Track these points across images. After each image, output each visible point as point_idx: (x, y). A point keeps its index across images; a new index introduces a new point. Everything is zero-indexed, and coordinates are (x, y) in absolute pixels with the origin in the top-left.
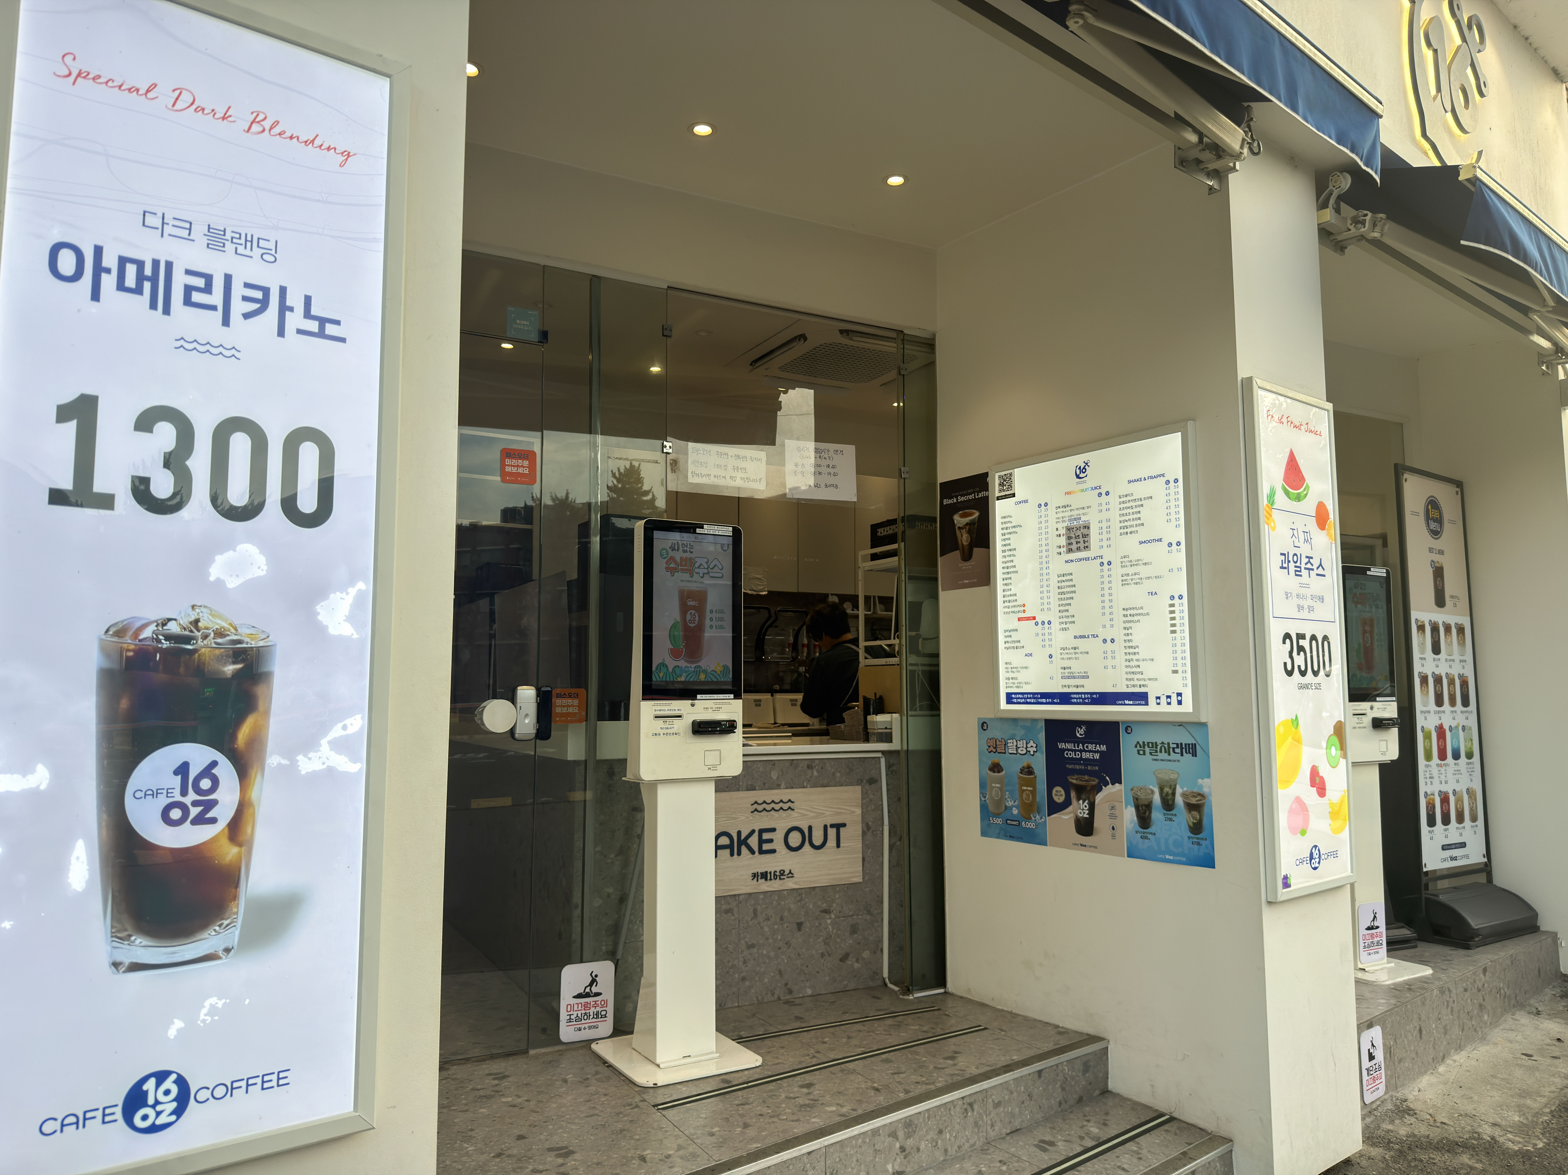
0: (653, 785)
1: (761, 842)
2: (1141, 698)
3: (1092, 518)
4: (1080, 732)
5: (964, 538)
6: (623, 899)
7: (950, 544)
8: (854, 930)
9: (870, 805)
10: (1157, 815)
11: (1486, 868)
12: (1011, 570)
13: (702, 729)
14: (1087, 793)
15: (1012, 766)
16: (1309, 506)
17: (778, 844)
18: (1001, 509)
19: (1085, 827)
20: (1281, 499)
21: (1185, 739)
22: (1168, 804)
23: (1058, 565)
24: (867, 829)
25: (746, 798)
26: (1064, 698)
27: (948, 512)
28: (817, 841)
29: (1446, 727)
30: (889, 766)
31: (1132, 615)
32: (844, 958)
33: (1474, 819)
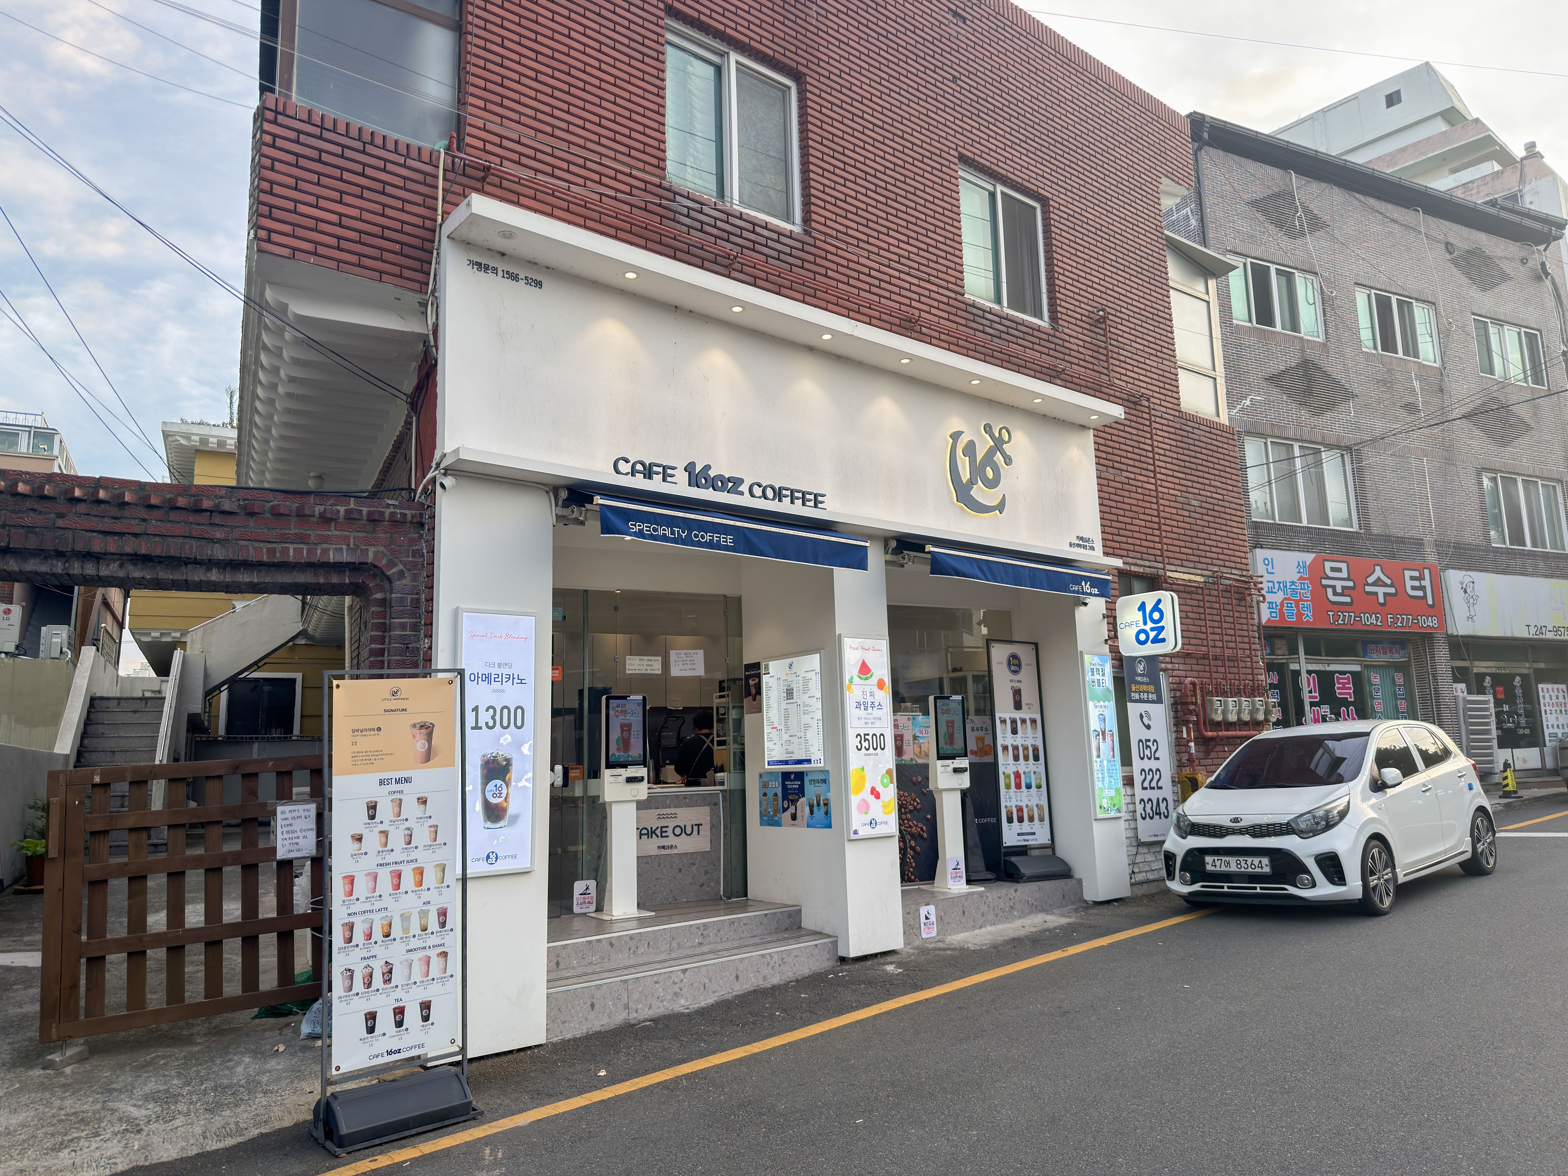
0: (611, 803)
1: (662, 832)
2: (809, 761)
3: (794, 686)
4: (792, 776)
5: (753, 691)
6: (599, 857)
7: (748, 693)
8: (706, 873)
9: (714, 815)
10: (815, 809)
11: (1052, 846)
12: (769, 707)
13: (630, 780)
14: (794, 802)
15: (770, 794)
16: (874, 681)
17: (670, 833)
18: (765, 679)
19: (794, 817)
20: (856, 680)
21: (822, 777)
22: (819, 805)
23: (784, 705)
24: (713, 827)
25: (654, 813)
26: (786, 762)
27: (748, 678)
28: (689, 832)
29: (1021, 772)
30: (724, 797)
31: (807, 727)
32: (702, 886)
33: (1041, 820)
